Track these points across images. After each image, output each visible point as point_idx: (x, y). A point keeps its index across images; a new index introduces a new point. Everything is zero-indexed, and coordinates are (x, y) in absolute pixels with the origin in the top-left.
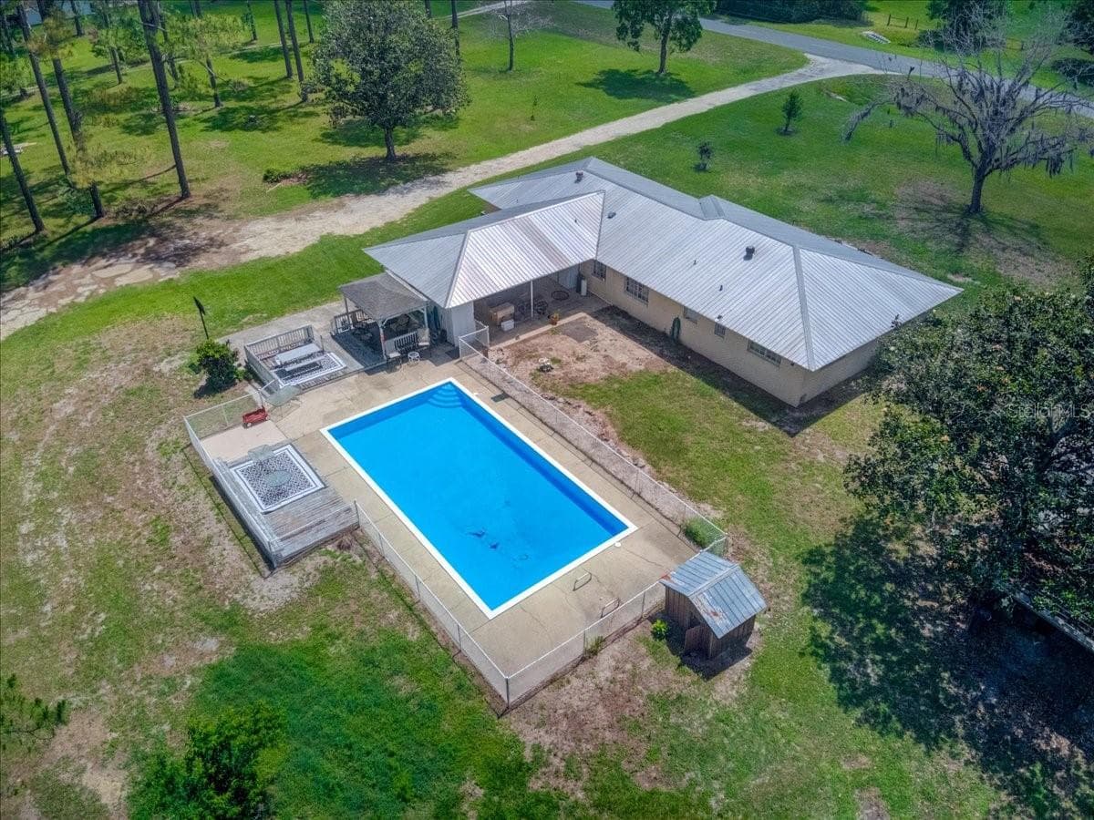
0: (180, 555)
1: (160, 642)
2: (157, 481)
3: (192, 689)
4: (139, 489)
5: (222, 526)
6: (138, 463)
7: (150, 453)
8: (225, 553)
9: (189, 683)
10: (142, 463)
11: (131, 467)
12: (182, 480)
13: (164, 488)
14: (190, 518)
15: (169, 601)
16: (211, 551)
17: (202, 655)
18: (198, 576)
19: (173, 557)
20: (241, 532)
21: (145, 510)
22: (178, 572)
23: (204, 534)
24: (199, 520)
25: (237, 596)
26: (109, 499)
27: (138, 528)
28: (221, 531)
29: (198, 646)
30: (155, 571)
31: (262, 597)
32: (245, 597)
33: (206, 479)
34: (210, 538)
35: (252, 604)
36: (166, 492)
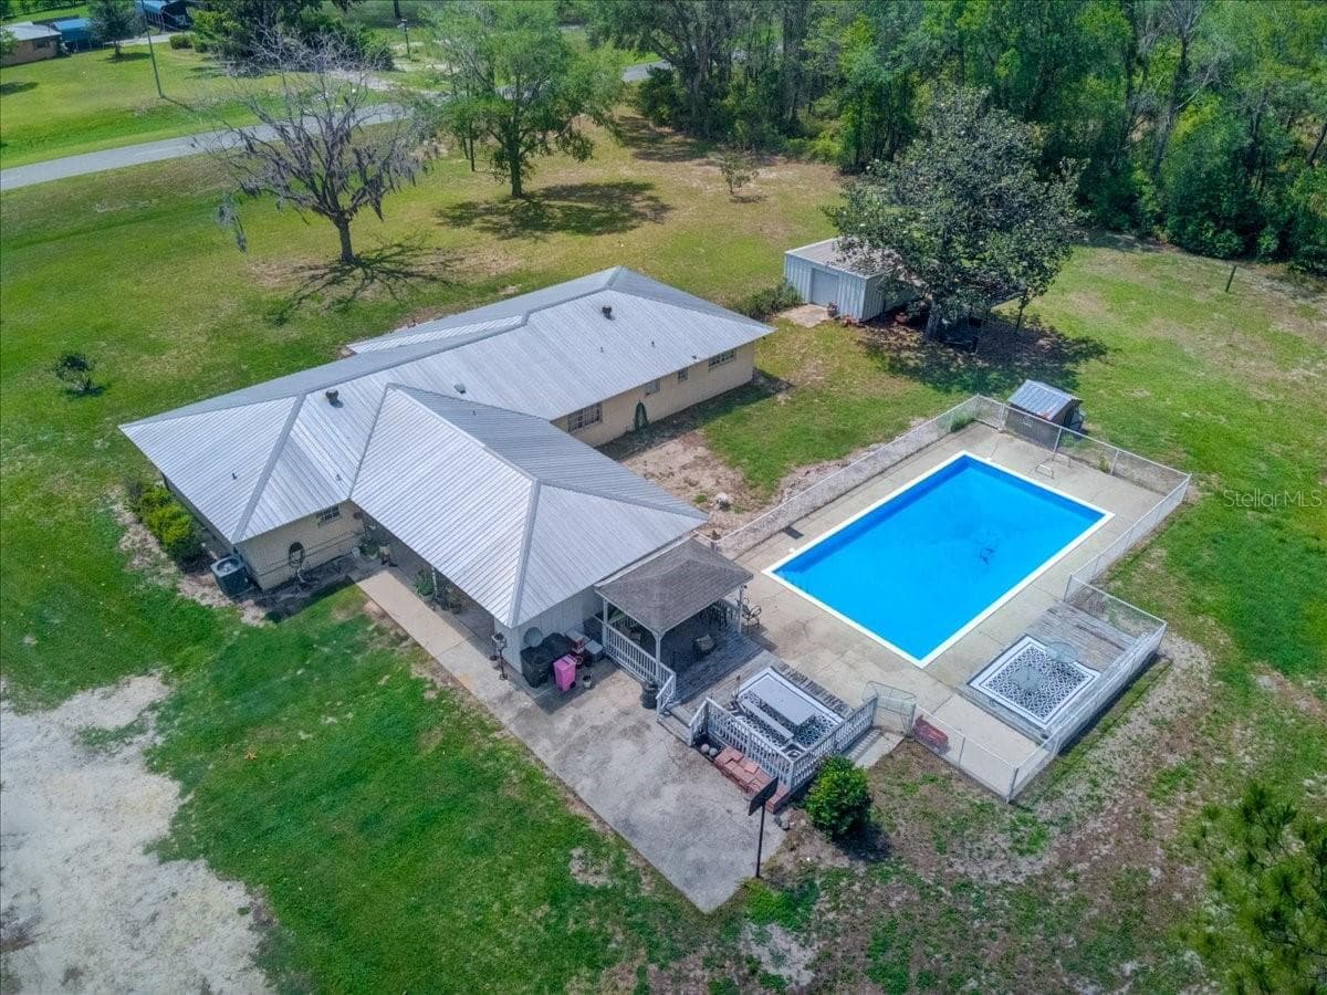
0: (1189, 747)
1: (1293, 720)
2: (1095, 825)
3: (1312, 678)
4: (1119, 842)
5: (1133, 715)
6: (1071, 871)
7: (1046, 861)
8: (1164, 701)
9: (1309, 682)
10: (1069, 865)
11: (1082, 879)
12: (1083, 788)
13: (1102, 809)
14: (1136, 755)
15: (1249, 732)
16: (1169, 716)
17: (1280, 684)
18: (1203, 719)
19: (1197, 755)
20: (1129, 696)
21: (1147, 818)
22: (1210, 740)
23: (1151, 730)
24: (1135, 743)
25: (1205, 677)
26: (1156, 873)
27: (1181, 812)
28: (1140, 714)
29: (1274, 689)
30: (1224, 761)
31: (1193, 657)
32: (1201, 671)
33: (1068, 759)
34: (1154, 723)
35: (1205, 664)
36: (1108, 804)
